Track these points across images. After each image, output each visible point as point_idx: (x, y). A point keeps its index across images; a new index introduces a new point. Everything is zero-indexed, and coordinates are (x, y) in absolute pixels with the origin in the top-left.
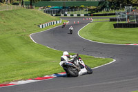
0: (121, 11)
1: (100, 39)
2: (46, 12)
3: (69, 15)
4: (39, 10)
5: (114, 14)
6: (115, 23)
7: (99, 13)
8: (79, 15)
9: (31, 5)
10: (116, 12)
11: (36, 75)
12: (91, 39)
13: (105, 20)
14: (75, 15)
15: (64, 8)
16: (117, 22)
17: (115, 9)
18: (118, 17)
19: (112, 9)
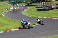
0: (40, 4)
1: (31, 15)
2: (9, 3)
3: (18, 5)
4: (6, 3)
5: (38, 5)
7: (31, 4)
8: (23, 5)
9: (3, 0)
10: (38, 4)
11: (4, 30)
13: (34, 7)
14: (21, 5)
15: (16, 2)
16: (39, 8)
18: (39, 6)
19: (37, 3)
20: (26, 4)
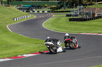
0: (74, 9)
1: (59, 29)
2: (19, 9)
4: (14, 8)
5: (70, 11)
6: (70, 18)
7: (59, 10)
8: (43, 12)
9: (8, 4)
10: (71, 9)
13: (63, 15)
14: (41, 12)
15: (32, 6)
16: (72, 17)
17: (70, 7)
18: (72, 13)
19: (68, 7)
20: (50, 10)
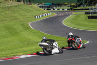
0: (93, 7)
2: (41, 7)
3: (56, 10)
4: (36, 6)
5: (88, 9)
7: (78, 8)
10: (90, 7)
12: (72, 26)
13: (82, 13)
14: (61, 10)
15: (53, 4)
16: (90, 15)
17: (89, 5)
18: (91, 11)
19: (87, 5)
20: (69, 8)
